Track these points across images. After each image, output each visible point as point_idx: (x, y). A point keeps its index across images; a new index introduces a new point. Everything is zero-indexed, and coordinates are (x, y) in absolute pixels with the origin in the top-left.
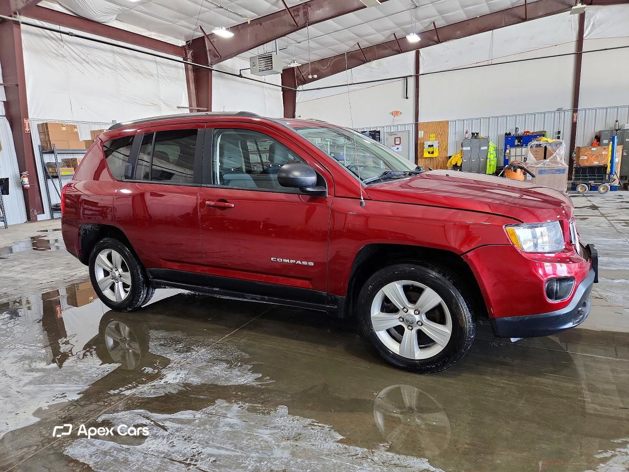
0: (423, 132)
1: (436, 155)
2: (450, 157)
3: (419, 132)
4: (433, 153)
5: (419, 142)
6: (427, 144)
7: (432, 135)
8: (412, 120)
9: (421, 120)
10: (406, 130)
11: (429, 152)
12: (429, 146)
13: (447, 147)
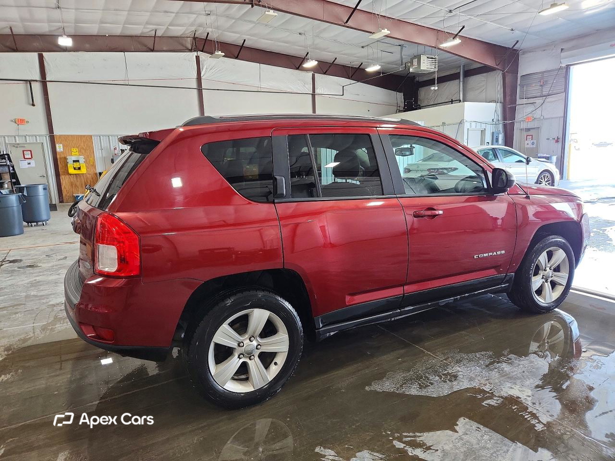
0: (61, 145)
1: (84, 170)
2: (100, 174)
3: (57, 146)
4: (79, 169)
5: (58, 157)
6: (70, 159)
7: (74, 150)
8: (44, 130)
9: (57, 132)
10: (38, 142)
11: (75, 169)
12: (74, 161)
13: (94, 162)
